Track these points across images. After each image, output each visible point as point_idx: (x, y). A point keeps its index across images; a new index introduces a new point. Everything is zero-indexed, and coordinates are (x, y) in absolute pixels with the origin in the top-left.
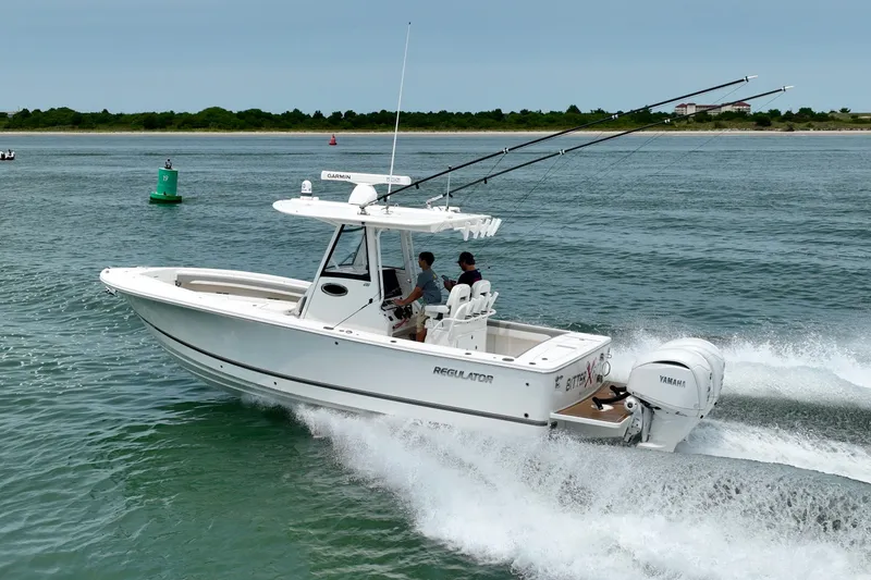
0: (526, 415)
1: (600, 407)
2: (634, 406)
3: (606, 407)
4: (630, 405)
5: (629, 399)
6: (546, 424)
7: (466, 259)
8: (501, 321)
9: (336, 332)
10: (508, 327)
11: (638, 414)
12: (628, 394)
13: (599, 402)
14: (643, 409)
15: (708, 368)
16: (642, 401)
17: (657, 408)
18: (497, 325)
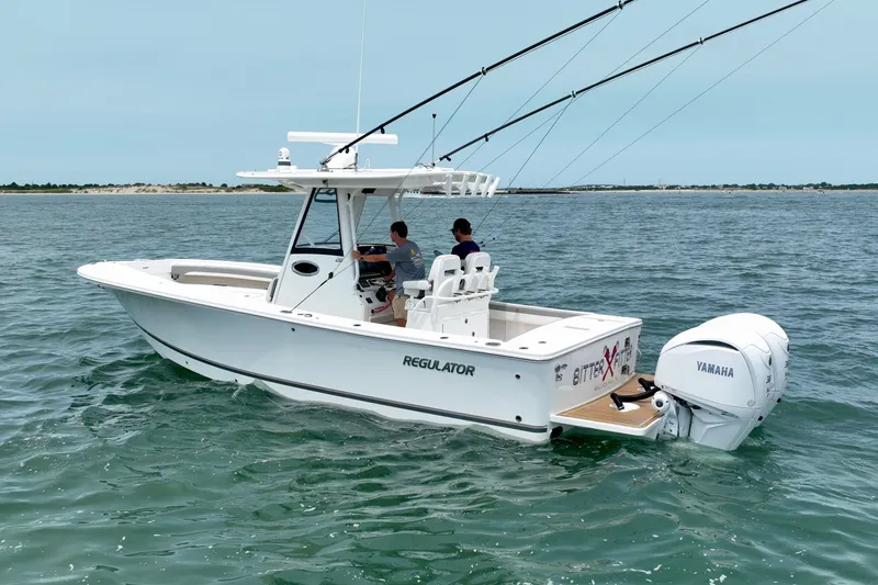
0: (518, 418)
1: (620, 405)
2: (665, 405)
3: (629, 407)
4: (659, 404)
5: (658, 396)
6: (544, 430)
7: (462, 227)
8: (508, 304)
9: (294, 317)
10: (517, 310)
11: (670, 416)
12: (657, 389)
13: (619, 400)
14: (677, 409)
15: (767, 349)
16: (676, 398)
17: (696, 407)
18: (504, 308)
